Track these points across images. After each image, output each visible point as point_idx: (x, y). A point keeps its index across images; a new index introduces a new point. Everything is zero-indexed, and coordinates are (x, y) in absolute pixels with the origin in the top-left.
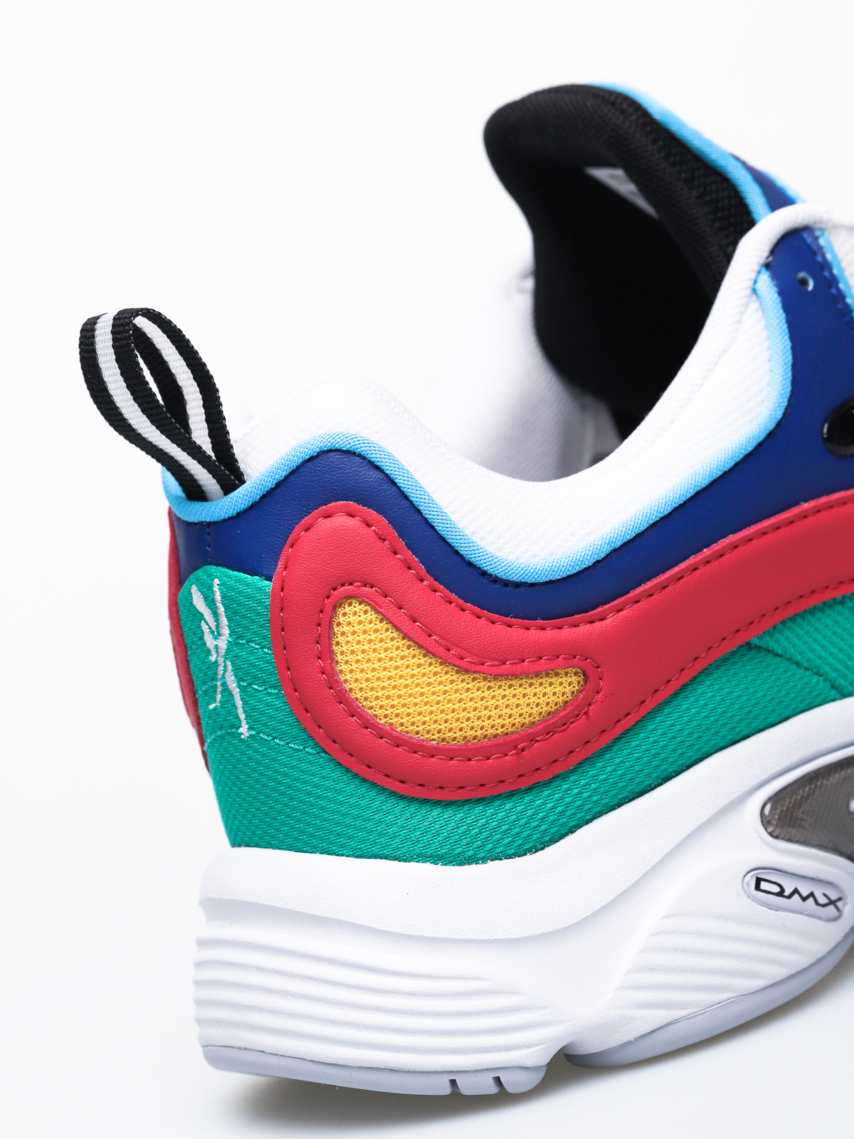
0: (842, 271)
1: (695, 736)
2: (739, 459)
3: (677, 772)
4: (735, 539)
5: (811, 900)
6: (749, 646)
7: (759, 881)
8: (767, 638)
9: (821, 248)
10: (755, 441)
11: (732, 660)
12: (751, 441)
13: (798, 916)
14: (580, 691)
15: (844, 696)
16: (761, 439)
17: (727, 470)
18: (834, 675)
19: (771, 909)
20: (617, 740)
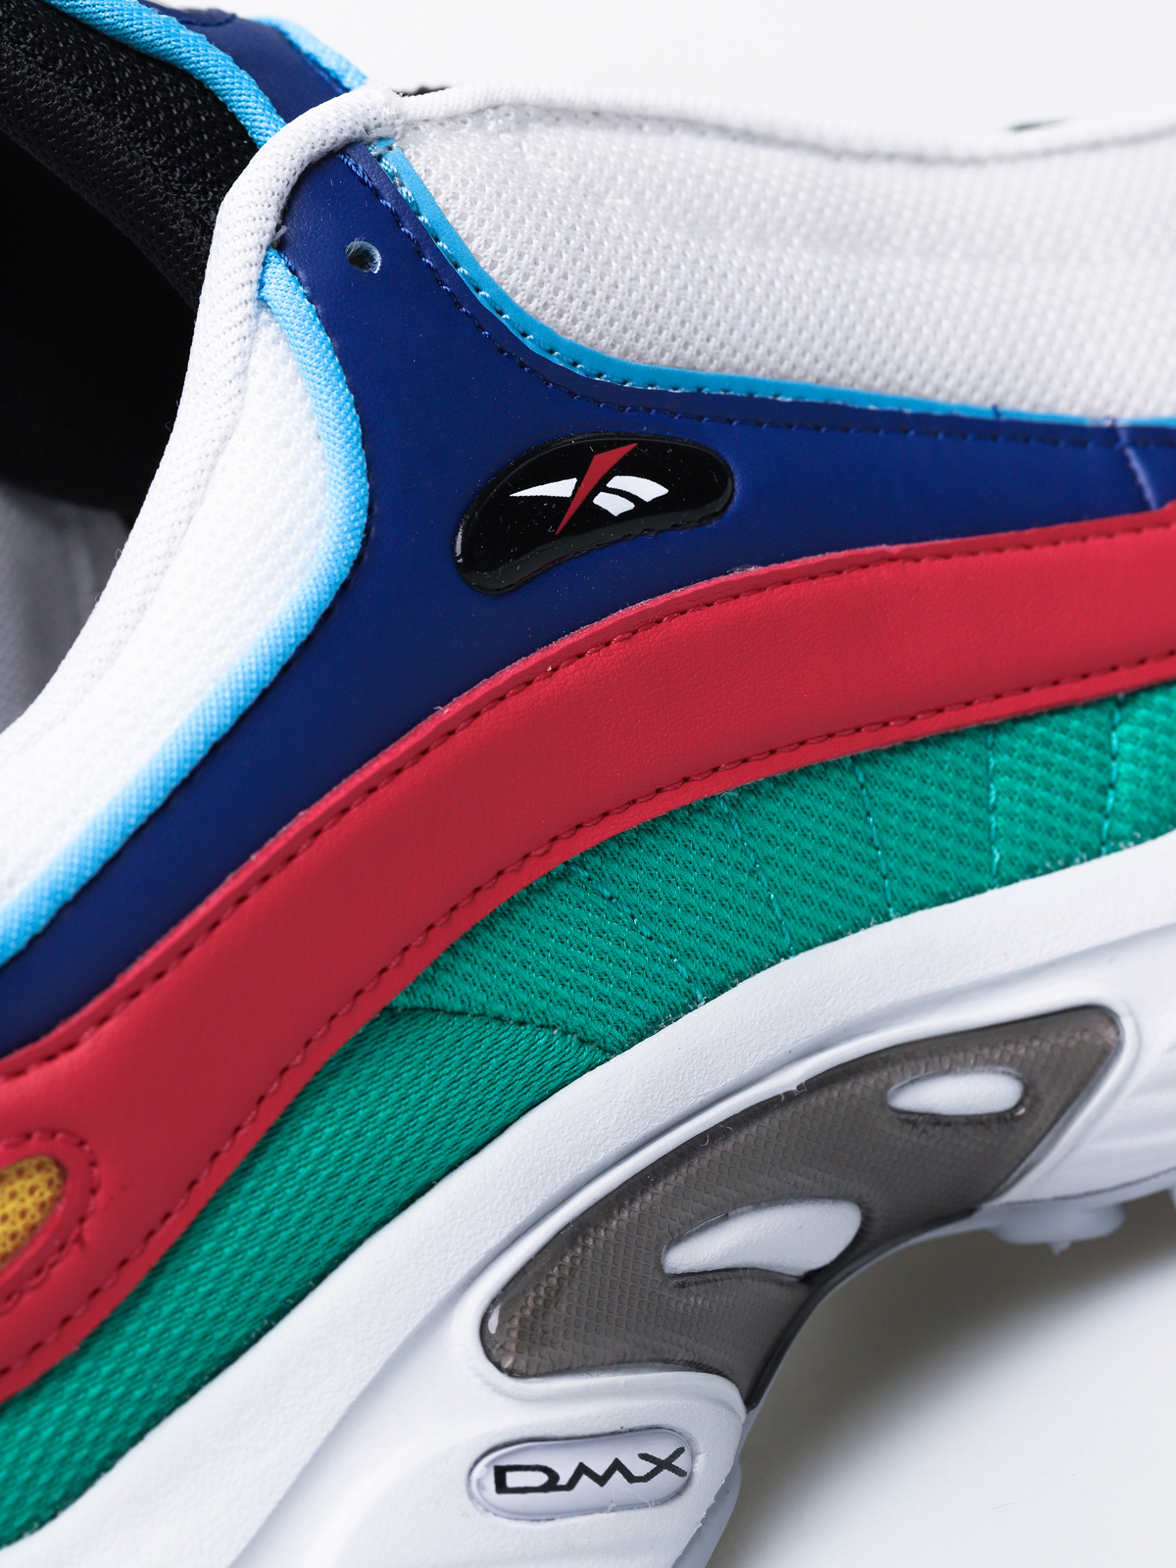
0: (441, 215)
1: (317, 1218)
2: (288, 657)
3: (297, 1296)
4: (311, 819)
5: (617, 1475)
6: (391, 1014)
7: (500, 1473)
8: (426, 989)
9: (388, 178)
10: (312, 613)
11: (360, 1053)
12: (305, 615)
13: (597, 1516)
14: (55, 1200)
15: (609, 1052)
16: (326, 605)
17: (266, 685)
18: (580, 1020)
19: (539, 1521)
20: (156, 1272)
